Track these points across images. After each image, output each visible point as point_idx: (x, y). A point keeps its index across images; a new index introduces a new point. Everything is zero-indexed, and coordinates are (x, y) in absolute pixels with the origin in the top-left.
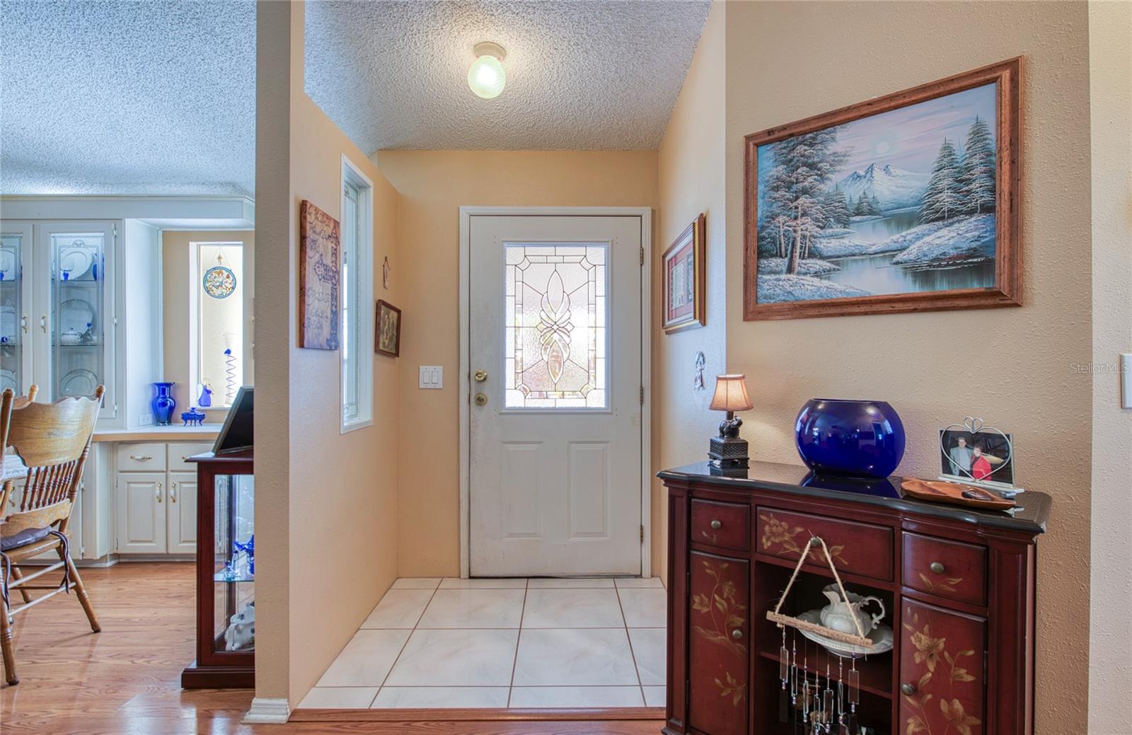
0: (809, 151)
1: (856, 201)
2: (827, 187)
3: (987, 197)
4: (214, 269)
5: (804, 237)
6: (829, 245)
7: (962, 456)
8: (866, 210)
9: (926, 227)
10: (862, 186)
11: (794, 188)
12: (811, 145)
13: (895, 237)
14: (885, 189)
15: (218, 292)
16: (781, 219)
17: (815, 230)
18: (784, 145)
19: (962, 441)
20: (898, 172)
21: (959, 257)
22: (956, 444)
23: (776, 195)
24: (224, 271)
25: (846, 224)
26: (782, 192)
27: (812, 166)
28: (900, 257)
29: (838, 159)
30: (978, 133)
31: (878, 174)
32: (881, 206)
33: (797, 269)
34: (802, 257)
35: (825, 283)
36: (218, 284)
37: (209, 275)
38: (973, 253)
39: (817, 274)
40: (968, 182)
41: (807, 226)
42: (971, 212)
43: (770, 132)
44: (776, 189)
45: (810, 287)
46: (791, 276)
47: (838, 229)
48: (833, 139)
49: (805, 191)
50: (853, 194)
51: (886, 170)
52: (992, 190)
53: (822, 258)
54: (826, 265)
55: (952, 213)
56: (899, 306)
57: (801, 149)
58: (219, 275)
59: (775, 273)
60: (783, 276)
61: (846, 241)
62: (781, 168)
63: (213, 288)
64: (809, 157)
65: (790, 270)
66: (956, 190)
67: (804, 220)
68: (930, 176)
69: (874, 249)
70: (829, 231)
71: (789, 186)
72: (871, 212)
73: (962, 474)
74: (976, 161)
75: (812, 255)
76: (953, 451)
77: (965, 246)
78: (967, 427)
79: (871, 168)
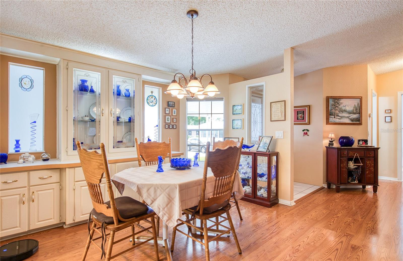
0: (337, 101)
1: (344, 109)
2: (340, 107)
3: (359, 112)
4: (150, 96)
5: (337, 113)
6: (340, 115)
7: (361, 143)
8: (345, 111)
9: (352, 114)
10: (345, 107)
11: (335, 106)
12: (338, 100)
13: (349, 115)
14: (348, 109)
15: (151, 104)
16: (333, 110)
17: (338, 113)
18: (334, 99)
19: (361, 141)
20: (349, 107)
21: (356, 119)
22: (360, 141)
23: (332, 106)
24: (153, 97)
25: (343, 112)
26: (333, 106)
27: (338, 103)
28: (349, 118)
29: (342, 103)
30: (358, 104)
31: (347, 106)
32: (347, 111)
33: (336, 118)
34: (336, 116)
35: (340, 120)
36: (151, 101)
37: (149, 98)
38: (358, 118)
39: (338, 119)
40: (357, 110)
41: (337, 112)
42: (357, 113)
43: (331, 97)
44: (333, 105)
45: (337, 121)
46: (335, 119)
47: (342, 113)
48: (341, 100)
49: (337, 107)
50: (344, 108)
51: (348, 106)
52: (360, 111)
53: (339, 117)
54: (340, 118)
55: (355, 113)
56: (349, 124)
57: (336, 100)
58: (152, 98)
59: (332, 118)
60: (333, 119)
61: (343, 115)
62: (333, 102)
63: (150, 103)
64: (337, 102)
65: (335, 118)
66: (356, 110)
67: (337, 111)
68: (353, 108)
69: (346, 116)
70: (340, 113)
71: (334, 105)
72: (346, 111)
73: (361, 144)
74: (358, 107)
75: (338, 116)
76: (360, 142)
77: (357, 117)
78: (361, 139)
79: (346, 105)
